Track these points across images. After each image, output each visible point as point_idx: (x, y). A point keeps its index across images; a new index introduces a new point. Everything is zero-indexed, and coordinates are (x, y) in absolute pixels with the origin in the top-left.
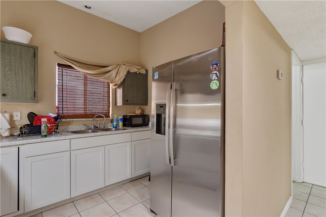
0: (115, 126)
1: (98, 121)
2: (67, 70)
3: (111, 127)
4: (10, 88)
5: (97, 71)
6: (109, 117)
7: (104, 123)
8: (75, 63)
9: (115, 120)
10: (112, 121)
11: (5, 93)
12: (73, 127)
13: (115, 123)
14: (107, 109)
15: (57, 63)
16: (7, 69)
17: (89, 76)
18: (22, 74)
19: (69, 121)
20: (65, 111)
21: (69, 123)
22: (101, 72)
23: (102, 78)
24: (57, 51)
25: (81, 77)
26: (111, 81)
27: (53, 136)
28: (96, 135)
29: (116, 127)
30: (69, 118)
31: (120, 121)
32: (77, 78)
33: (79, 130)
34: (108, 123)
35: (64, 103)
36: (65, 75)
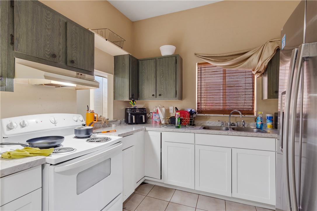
0: (259, 126)
1: (238, 118)
2: (205, 67)
3: (253, 127)
4: (162, 90)
5: (232, 61)
6: (253, 114)
7: (243, 121)
8: (210, 59)
9: (259, 118)
10: (256, 120)
11: (161, 94)
12: (210, 122)
13: (259, 123)
14: (251, 104)
15: (197, 63)
16: (162, 76)
17: (227, 69)
18: (169, 78)
19: (206, 116)
20: (203, 106)
21: (206, 118)
22: (237, 61)
23: (240, 68)
24: (197, 53)
25: (218, 71)
26: (252, 69)
27: (187, 128)
28: (220, 134)
29: (261, 128)
30: (206, 113)
31: (268, 121)
32: (214, 73)
33: (215, 125)
34: (251, 122)
35: (202, 99)
36: (204, 73)
